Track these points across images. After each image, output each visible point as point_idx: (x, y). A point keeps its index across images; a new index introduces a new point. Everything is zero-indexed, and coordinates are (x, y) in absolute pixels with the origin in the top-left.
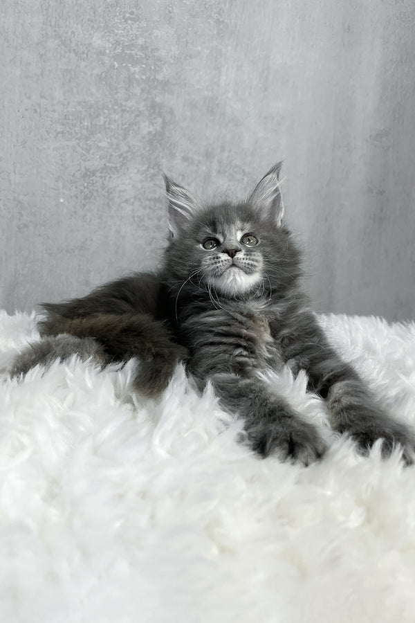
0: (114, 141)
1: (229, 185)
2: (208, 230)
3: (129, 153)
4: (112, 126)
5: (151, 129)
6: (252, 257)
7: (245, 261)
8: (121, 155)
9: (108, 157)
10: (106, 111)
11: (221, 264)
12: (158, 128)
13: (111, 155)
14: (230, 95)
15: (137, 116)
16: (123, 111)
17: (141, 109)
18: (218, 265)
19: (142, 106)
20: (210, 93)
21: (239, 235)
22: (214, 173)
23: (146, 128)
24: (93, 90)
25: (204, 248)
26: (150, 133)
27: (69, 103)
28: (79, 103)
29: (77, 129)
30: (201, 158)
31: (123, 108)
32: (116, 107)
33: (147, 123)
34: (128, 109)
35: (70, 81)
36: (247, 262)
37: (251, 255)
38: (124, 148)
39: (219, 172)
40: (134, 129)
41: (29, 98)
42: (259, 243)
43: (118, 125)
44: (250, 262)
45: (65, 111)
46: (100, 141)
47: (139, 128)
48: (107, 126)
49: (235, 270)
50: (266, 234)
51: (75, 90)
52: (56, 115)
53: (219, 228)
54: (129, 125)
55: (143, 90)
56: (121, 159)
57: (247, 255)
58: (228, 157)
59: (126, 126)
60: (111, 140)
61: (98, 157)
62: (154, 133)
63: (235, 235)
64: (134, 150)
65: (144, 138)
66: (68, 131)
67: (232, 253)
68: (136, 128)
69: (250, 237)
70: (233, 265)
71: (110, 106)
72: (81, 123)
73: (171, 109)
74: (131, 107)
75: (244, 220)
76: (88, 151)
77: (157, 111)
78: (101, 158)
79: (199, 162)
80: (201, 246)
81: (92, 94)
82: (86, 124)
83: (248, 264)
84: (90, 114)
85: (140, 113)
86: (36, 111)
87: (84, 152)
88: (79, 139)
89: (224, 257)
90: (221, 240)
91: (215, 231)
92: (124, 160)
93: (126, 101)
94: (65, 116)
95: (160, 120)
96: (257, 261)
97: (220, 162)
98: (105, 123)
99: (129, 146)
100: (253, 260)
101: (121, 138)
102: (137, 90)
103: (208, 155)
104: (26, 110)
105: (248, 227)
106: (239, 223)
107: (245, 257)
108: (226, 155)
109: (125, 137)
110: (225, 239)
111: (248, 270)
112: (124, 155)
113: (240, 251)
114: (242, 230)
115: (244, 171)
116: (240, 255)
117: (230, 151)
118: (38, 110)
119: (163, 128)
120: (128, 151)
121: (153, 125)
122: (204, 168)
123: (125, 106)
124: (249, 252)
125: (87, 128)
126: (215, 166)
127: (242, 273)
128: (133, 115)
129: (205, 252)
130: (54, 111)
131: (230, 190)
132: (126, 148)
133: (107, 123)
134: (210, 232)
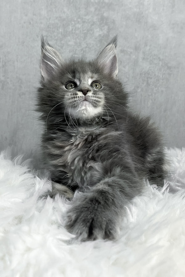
0: (78, 41)
1: (150, 67)
2: (70, 76)
3: (87, 49)
4: (77, 32)
5: (101, 33)
6: (98, 96)
7: (93, 98)
8: (82, 50)
9: (74, 51)
10: (73, 23)
11: (78, 99)
12: (105, 32)
13: (76, 50)
14: (151, 10)
15: (92, 25)
16: (84, 22)
17: (95, 21)
18: (76, 99)
19: (95, 19)
20: (138, 10)
21: (90, 81)
22: (140, 60)
23: (98, 32)
24: (65, 10)
25: (67, 89)
26: (100, 35)
27: (50, 18)
28: (57, 18)
29: (55, 34)
30: (132, 50)
31: (84, 20)
32: (79, 20)
33: (98, 30)
34: (86, 21)
35: (51, 4)
36: (94, 99)
37: (96, 94)
38: (84, 45)
39: (144, 59)
40: (90, 33)
41: (26, 15)
42: (103, 88)
43: (80, 31)
44: (97, 99)
45: (48, 23)
46: (69, 41)
47: (93, 32)
48: (74, 32)
49: (87, 103)
50: (107, 82)
51: (54, 10)
52: (42, 26)
53: (77, 75)
54: (87, 31)
55: (96, 9)
56: (82, 52)
57: (94, 94)
58: (150, 49)
59: (85, 31)
60: (76, 40)
61: (68, 51)
62: (103, 35)
63: (87, 81)
64: (90, 46)
65: (96, 38)
66: (50, 36)
67: (85, 92)
68: (91, 32)
69: (97, 84)
70: (86, 100)
71: (75, 19)
72: (58, 30)
73: (114, 20)
74: (89, 19)
75: (93, 72)
76: (62, 47)
77: (104, 22)
78: (70, 52)
79: (131, 53)
80: (64, 87)
81: (64, 12)
82: (61, 30)
83: (95, 100)
84: (63, 25)
85: (94, 23)
86: (30, 23)
87: (59, 48)
88: (57, 40)
89: (80, 94)
90: (78, 83)
91: (74, 77)
92: (84, 52)
93: (85, 16)
94: (48, 26)
95: (106, 27)
96: (100, 98)
97: (144, 53)
98: (72, 30)
99: (87, 44)
100: (98, 98)
101: (82, 39)
102: (92, 9)
103: (137, 48)
104: (24, 23)
105: (96, 77)
106: (90, 74)
107: (93, 95)
108: (148, 48)
109: (85, 38)
110: (80, 83)
111: (95, 104)
112: (84, 49)
113: (90, 91)
114: (92, 78)
115: (159, 58)
116: (90, 94)
117: (150, 46)
118: (32, 23)
119: (108, 32)
120: (86, 47)
121: (102, 31)
122: (134, 57)
123: (85, 19)
124: (95, 93)
125: (62, 34)
126: (141, 55)
127: (91, 105)
128: (90, 25)
129: (67, 91)
130: (41, 23)
131: (151, 70)
132: (85, 45)
133: (74, 30)
134: (71, 78)
